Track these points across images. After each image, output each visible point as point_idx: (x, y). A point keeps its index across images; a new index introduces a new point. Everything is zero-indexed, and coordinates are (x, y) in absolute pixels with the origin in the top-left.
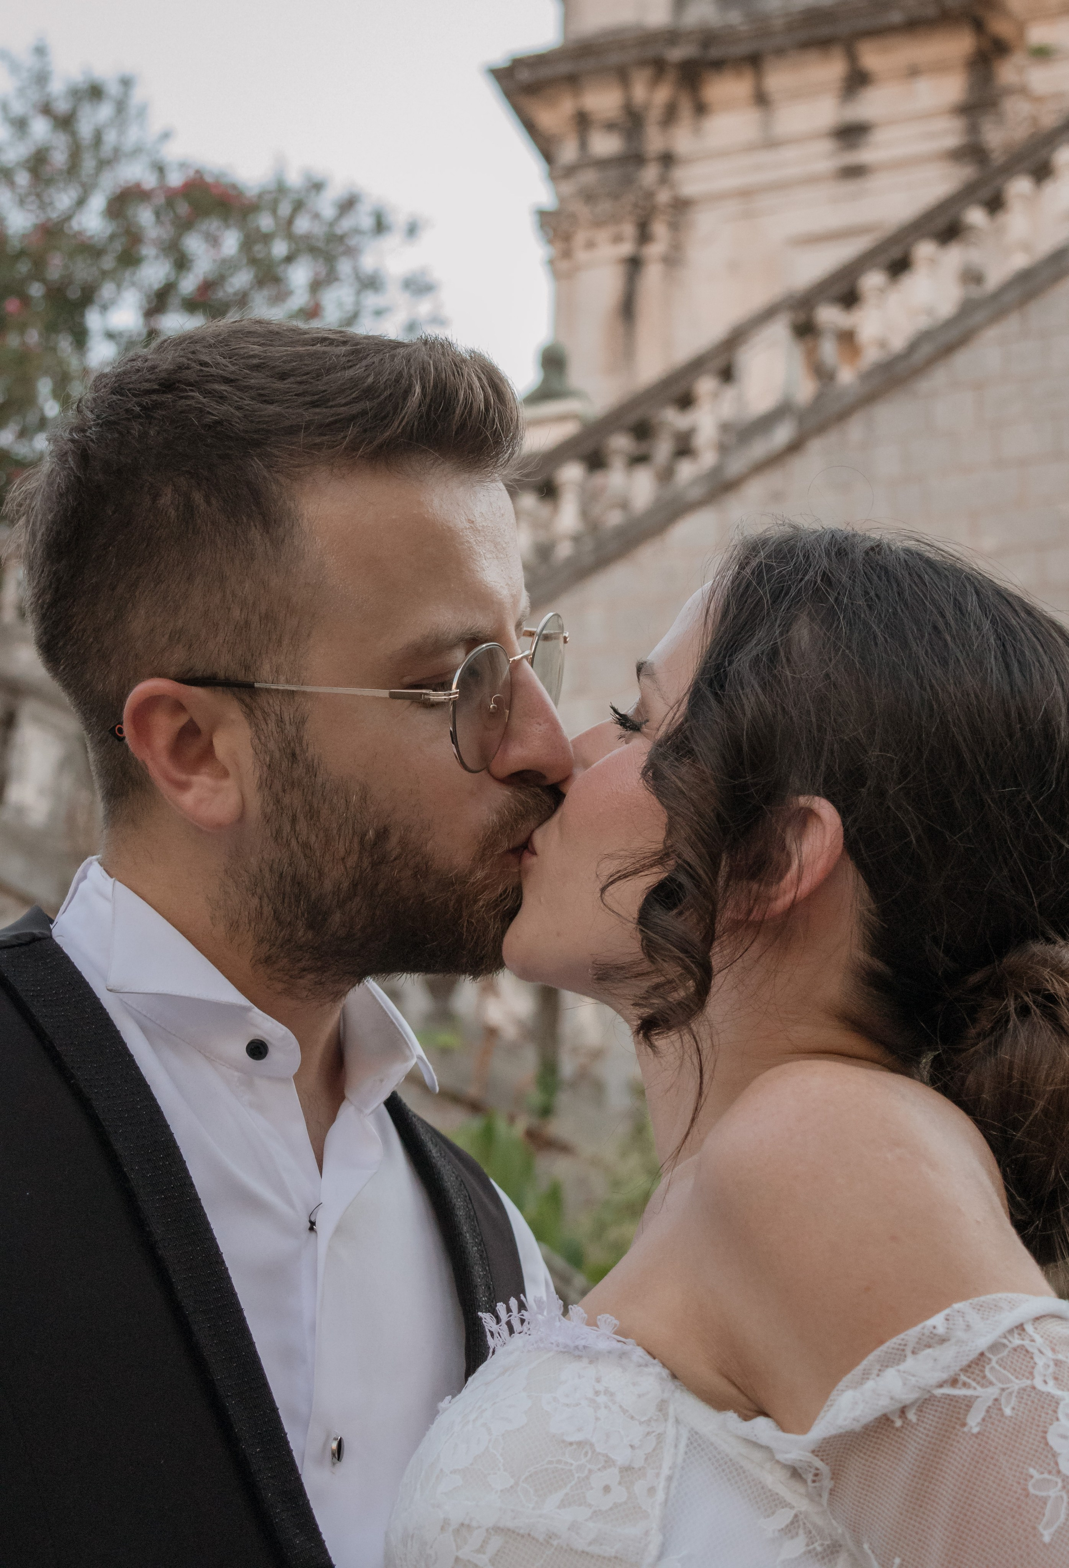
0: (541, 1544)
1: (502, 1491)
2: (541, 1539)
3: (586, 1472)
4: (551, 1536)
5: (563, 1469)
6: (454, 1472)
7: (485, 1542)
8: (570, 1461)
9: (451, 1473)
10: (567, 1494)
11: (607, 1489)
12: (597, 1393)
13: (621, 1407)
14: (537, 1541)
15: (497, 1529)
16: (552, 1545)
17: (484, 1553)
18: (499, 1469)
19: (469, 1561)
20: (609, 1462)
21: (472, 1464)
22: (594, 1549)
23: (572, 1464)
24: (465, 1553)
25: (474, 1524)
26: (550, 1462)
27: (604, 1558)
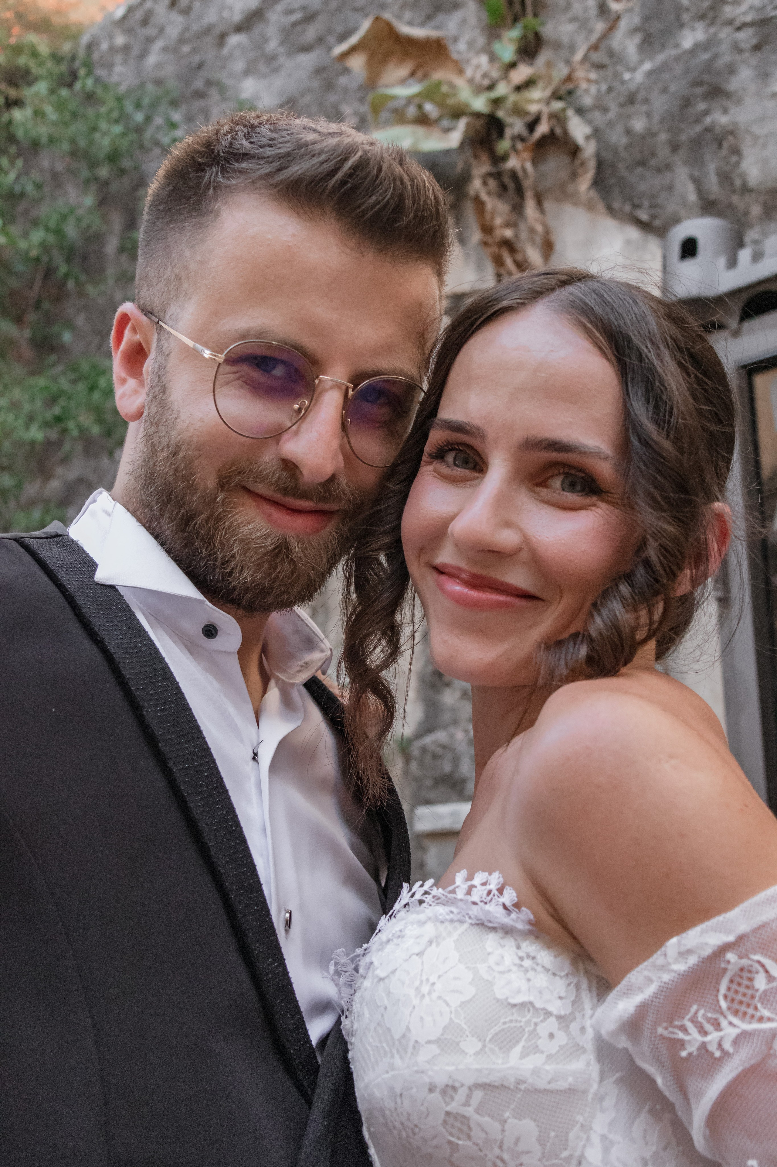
0: (513, 1090)
1: (474, 1054)
2: (512, 1087)
3: (532, 1025)
4: (519, 1082)
5: (515, 1027)
6: (429, 1042)
7: (469, 1097)
8: (519, 1019)
9: (426, 1043)
10: (524, 1047)
11: (551, 1036)
12: (521, 959)
13: (543, 967)
14: (509, 1089)
15: (477, 1086)
16: (520, 1090)
17: (469, 1105)
18: (467, 1036)
19: (457, 1114)
20: (548, 1014)
21: (442, 1035)
22: (553, 1086)
23: (520, 1021)
24: (453, 1107)
25: (457, 1084)
26: (505, 1023)
27: (561, 1091)
